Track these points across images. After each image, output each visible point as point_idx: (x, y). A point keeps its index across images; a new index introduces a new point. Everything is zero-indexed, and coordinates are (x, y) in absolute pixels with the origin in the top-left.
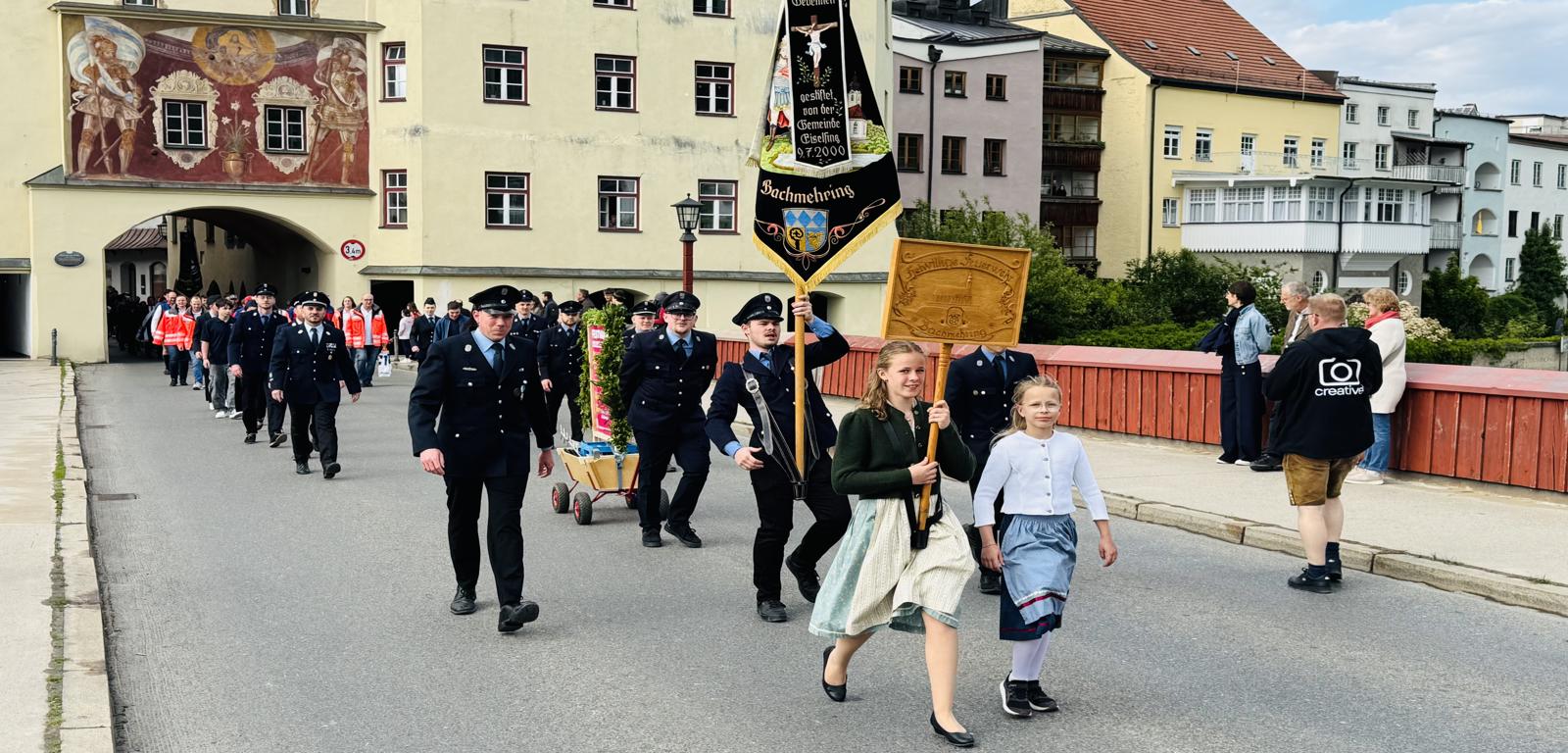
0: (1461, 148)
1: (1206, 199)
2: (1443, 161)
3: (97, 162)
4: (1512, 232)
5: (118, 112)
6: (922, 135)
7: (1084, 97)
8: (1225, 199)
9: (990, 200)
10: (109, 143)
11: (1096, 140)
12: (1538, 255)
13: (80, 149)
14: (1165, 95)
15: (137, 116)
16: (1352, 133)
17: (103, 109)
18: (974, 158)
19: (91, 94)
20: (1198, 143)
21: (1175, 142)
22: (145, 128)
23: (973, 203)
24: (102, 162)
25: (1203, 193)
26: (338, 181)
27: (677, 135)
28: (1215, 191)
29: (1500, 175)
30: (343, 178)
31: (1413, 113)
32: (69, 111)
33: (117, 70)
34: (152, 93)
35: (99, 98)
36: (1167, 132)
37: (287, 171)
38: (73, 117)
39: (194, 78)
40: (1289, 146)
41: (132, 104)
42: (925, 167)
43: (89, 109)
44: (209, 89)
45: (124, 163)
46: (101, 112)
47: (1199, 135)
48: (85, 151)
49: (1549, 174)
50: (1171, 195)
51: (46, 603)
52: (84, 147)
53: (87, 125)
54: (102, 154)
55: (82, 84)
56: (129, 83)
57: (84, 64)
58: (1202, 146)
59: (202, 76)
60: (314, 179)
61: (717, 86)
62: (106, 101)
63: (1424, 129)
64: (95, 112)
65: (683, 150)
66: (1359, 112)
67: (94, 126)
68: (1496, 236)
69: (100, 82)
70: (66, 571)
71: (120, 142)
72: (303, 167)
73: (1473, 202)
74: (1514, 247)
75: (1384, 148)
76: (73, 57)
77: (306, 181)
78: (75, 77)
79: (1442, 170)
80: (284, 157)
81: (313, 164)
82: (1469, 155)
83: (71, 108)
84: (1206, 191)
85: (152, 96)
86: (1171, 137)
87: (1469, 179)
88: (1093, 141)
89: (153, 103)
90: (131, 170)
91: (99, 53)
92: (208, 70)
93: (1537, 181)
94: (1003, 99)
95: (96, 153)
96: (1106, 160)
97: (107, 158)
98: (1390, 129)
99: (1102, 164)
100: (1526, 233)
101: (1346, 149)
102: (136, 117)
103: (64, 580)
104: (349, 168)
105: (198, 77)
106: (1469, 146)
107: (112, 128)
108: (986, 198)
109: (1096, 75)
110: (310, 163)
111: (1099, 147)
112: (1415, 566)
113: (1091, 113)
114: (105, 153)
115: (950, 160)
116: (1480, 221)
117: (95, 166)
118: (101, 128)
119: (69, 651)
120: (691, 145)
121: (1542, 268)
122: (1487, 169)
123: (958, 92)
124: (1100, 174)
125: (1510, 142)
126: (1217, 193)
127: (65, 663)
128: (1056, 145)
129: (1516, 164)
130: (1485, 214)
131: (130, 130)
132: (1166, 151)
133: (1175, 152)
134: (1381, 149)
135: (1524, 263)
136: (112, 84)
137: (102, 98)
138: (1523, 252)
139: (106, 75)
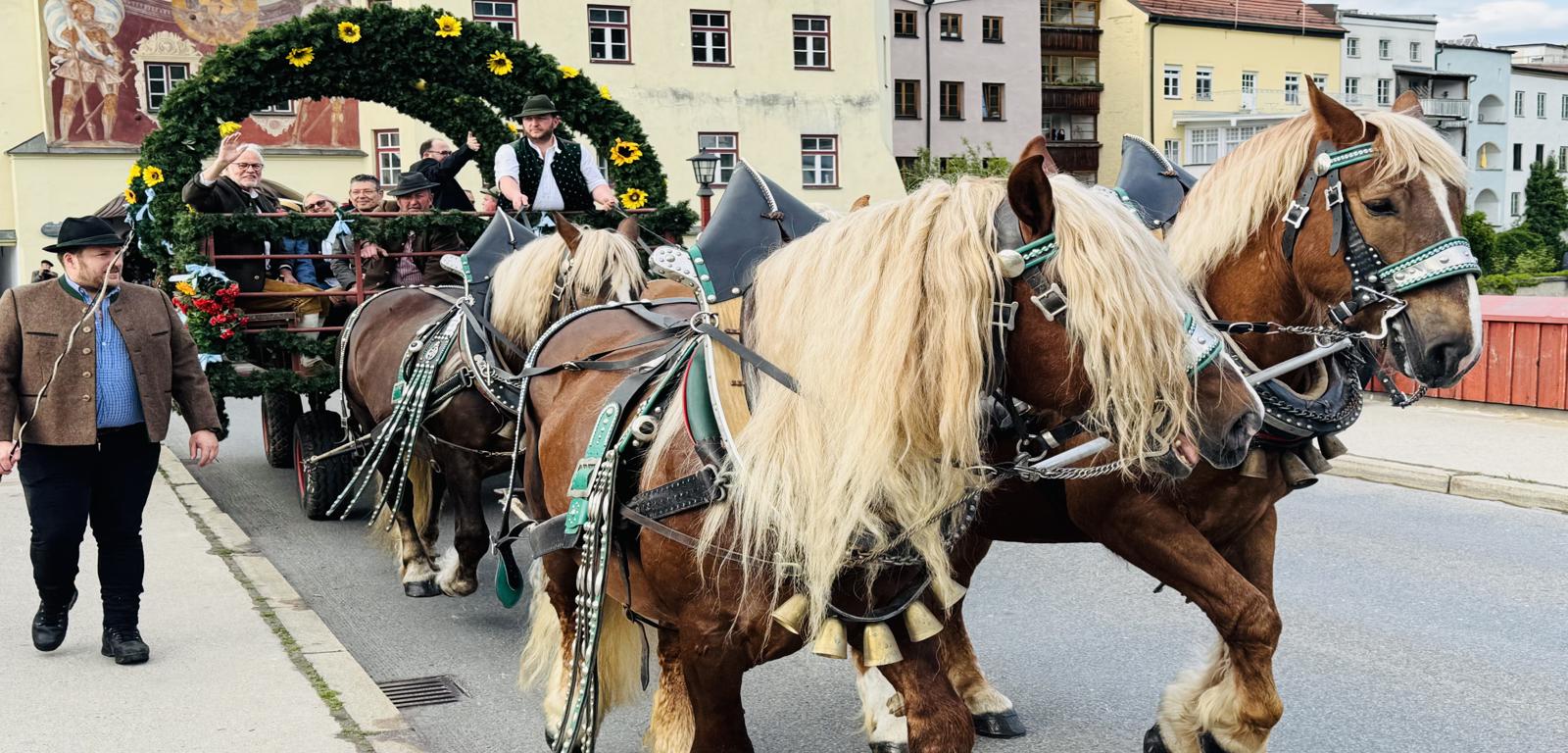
0: (1464, 79)
1: (1208, 140)
2: (1446, 94)
3: (80, 130)
4: (1517, 166)
5: (100, 76)
6: (918, 81)
7: (1080, 37)
8: (1228, 139)
9: (993, 145)
10: (92, 108)
11: (1095, 82)
12: (1543, 188)
13: (62, 115)
14: (1163, 32)
15: (119, 80)
16: (1353, 68)
17: (83, 74)
18: (973, 103)
19: (70, 59)
20: (1199, 82)
21: (1175, 81)
22: (128, 91)
23: (975, 150)
24: (85, 128)
25: (1205, 133)
26: (329, 142)
27: (675, 86)
28: (1217, 130)
29: (1504, 108)
30: (333, 139)
31: (1415, 45)
32: (49, 77)
33: (95, 33)
34: (134, 56)
35: (79, 62)
36: (1166, 72)
37: (276, 133)
38: (54, 83)
39: (175, 38)
40: (1291, 82)
41: (113, 68)
42: (923, 114)
43: (69, 73)
44: (191, 50)
45: (108, 130)
46: (81, 77)
47: (1199, 73)
48: (67, 118)
49: (1554, 106)
50: (1172, 136)
51: (212, 552)
52: (66, 113)
53: (68, 90)
54: (84, 120)
55: (60, 48)
56: (109, 46)
57: (62, 28)
58: (1203, 85)
59: (183, 36)
60: (303, 141)
61: (713, 34)
62: (86, 65)
63: (1426, 62)
64: (76, 77)
65: (681, 102)
66: (1360, 46)
67: (75, 92)
68: (1501, 170)
69: (79, 46)
70: (208, 525)
71: (102, 108)
72: (291, 128)
73: (1477, 135)
74: (1520, 181)
75: (1386, 82)
76: (50, 21)
77: (295, 143)
78: (53, 41)
79: (1446, 104)
80: (271, 119)
81: (302, 125)
82: (1471, 86)
83: (50, 73)
84: (1208, 131)
85: (133, 59)
86: (1171, 76)
87: (1472, 111)
88: (1092, 82)
89: (134, 66)
90: (114, 137)
91: (77, 15)
92: (189, 30)
93: (1541, 113)
94: (1000, 41)
95: (79, 120)
96: (1105, 101)
97: (90, 125)
98: (1391, 63)
99: (1101, 106)
100: (1531, 167)
101: (1347, 84)
102: (118, 82)
103: (213, 533)
104: (339, 128)
105: (180, 39)
106: (1472, 79)
107: (94, 95)
108: (989, 144)
109: (1092, 14)
110: (299, 124)
111: (1098, 89)
112: (1491, 485)
113: (1088, 53)
114: (87, 119)
115: (948, 106)
116: (1484, 156)
117: (77, 132)
118: (83, 94)
119: (264, 592)
120: (689, 96)
121: (1548, 202)
122: (1490, 101)
123: (954, 35)
124: (1099, 116)
125: (1512, 73)
126: (1219, 133)
127: (267, 601)
128: (1054, 87)
129: (1519, 95)
130: (1490, 147)
131: (113, 95)
132: (1167, 92)
133: (1175, 92)
134: (1383, 83)
135: (1529, 198)
136: (92, 48)
137: (82, 62)
138: (1529, 186)
139: (85, 38)
